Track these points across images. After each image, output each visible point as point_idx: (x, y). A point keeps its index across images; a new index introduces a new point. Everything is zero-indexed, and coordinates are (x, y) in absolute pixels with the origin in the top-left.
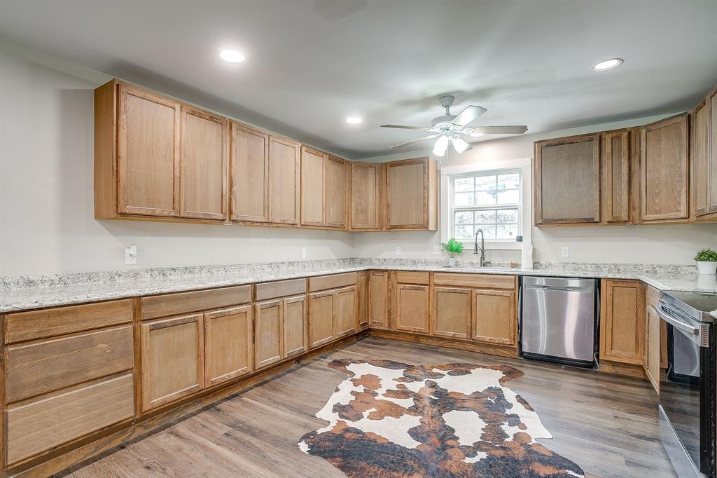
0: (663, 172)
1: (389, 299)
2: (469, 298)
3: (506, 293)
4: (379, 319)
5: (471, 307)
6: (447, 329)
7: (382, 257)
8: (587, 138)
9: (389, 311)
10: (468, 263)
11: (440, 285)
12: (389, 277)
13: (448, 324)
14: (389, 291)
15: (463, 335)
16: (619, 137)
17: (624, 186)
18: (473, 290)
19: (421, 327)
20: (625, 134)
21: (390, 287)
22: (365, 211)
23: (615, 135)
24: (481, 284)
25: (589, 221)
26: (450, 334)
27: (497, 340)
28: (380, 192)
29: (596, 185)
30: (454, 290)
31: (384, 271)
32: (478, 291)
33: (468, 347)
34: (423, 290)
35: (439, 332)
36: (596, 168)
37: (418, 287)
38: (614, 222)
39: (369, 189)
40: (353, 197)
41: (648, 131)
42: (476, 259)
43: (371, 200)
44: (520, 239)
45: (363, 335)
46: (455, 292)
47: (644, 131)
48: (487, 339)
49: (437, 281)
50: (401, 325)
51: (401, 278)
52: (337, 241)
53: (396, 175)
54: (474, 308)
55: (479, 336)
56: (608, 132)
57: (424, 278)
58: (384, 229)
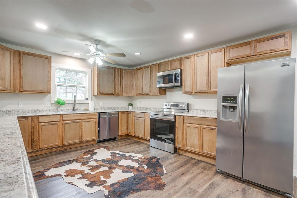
0: (128, 82)
1: (32, 133)
2: (80, 124)
3: (94, 120)
5: (81, 127)
6: (70, 140)
8: (112, 68)
11: (66, 121)
12: (32, 120)
13: (70, 138)
14: (33, 128)
15: (78, 141)
16: (119, 70)
17: (119, 84)
18: (82, 120)
19: (55, 143)
20: (120, 70)
21: (33, 125)
22: (3, 79)
23: (118, 69)
24: (85, 117)
25: (112, 94)
26: (72, 142)
28: (14, 68)
29: (113, 83)
30: (72, 122)
31: (27, 117)
32: (84, 120)
33: (78, 145)
34: (56, 124)
35: (66, 143)
36: (113, 78)
37: (53, 123)
38: (118, 95)
41: (125, 71)
43: (8, 72)
44: (87, 99)
47: (124, 70)
48: (88, 139)
49: (64, 119)
51: (41, 120)
53: (28, 61)
55: (85, 139)
56: (117, 68)
57: (58, 118)
58: (17, 92)
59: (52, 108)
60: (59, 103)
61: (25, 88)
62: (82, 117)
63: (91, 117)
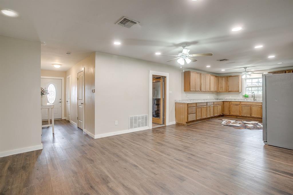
1: (229, 108)
2: (250, 107)
3: (260, 106)
4: (226, 112)
5: (251, 109)
7: (225, 98)
8: (282, 72)
9: (229, 111)
10: (251, 100)
12: (229, 103)
13: (245, 113)
14: (229, 106)
15: (249, 116)
19: (238, 114)
20: (292, 71)
22: (222, 88)
23: (289, 71)
24: (253, 104)
26: (246, 115)
27: (258, 116)
28: (226, 83)
30: (246, 105)
31: (228, 101)
32: (253, 106)
33: (250, 118)
34: (238, 105)
35: (243, 115)
37: (237, 105)
39: (223, 82)
40: (219, 85)
42: (253, 99)
43: (224, 85)
45: (222, 116)
46: (247, 106)
48: (255, 116)
49: (242, 104)
50: (232, 114)
51: (232, 103)
52: (214, 95)
53: (230, 79)
54: (252, 109)
55: (253, 116)
56: (287, 70)
57: (239, 103)
58: (227, 92)
59: (243, 99)
60: (246, 97)
61: (230, 90)
62: (251, 104)
63: (258, 104)
